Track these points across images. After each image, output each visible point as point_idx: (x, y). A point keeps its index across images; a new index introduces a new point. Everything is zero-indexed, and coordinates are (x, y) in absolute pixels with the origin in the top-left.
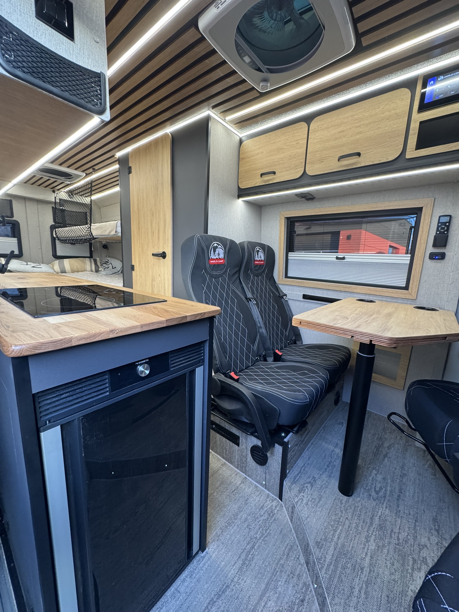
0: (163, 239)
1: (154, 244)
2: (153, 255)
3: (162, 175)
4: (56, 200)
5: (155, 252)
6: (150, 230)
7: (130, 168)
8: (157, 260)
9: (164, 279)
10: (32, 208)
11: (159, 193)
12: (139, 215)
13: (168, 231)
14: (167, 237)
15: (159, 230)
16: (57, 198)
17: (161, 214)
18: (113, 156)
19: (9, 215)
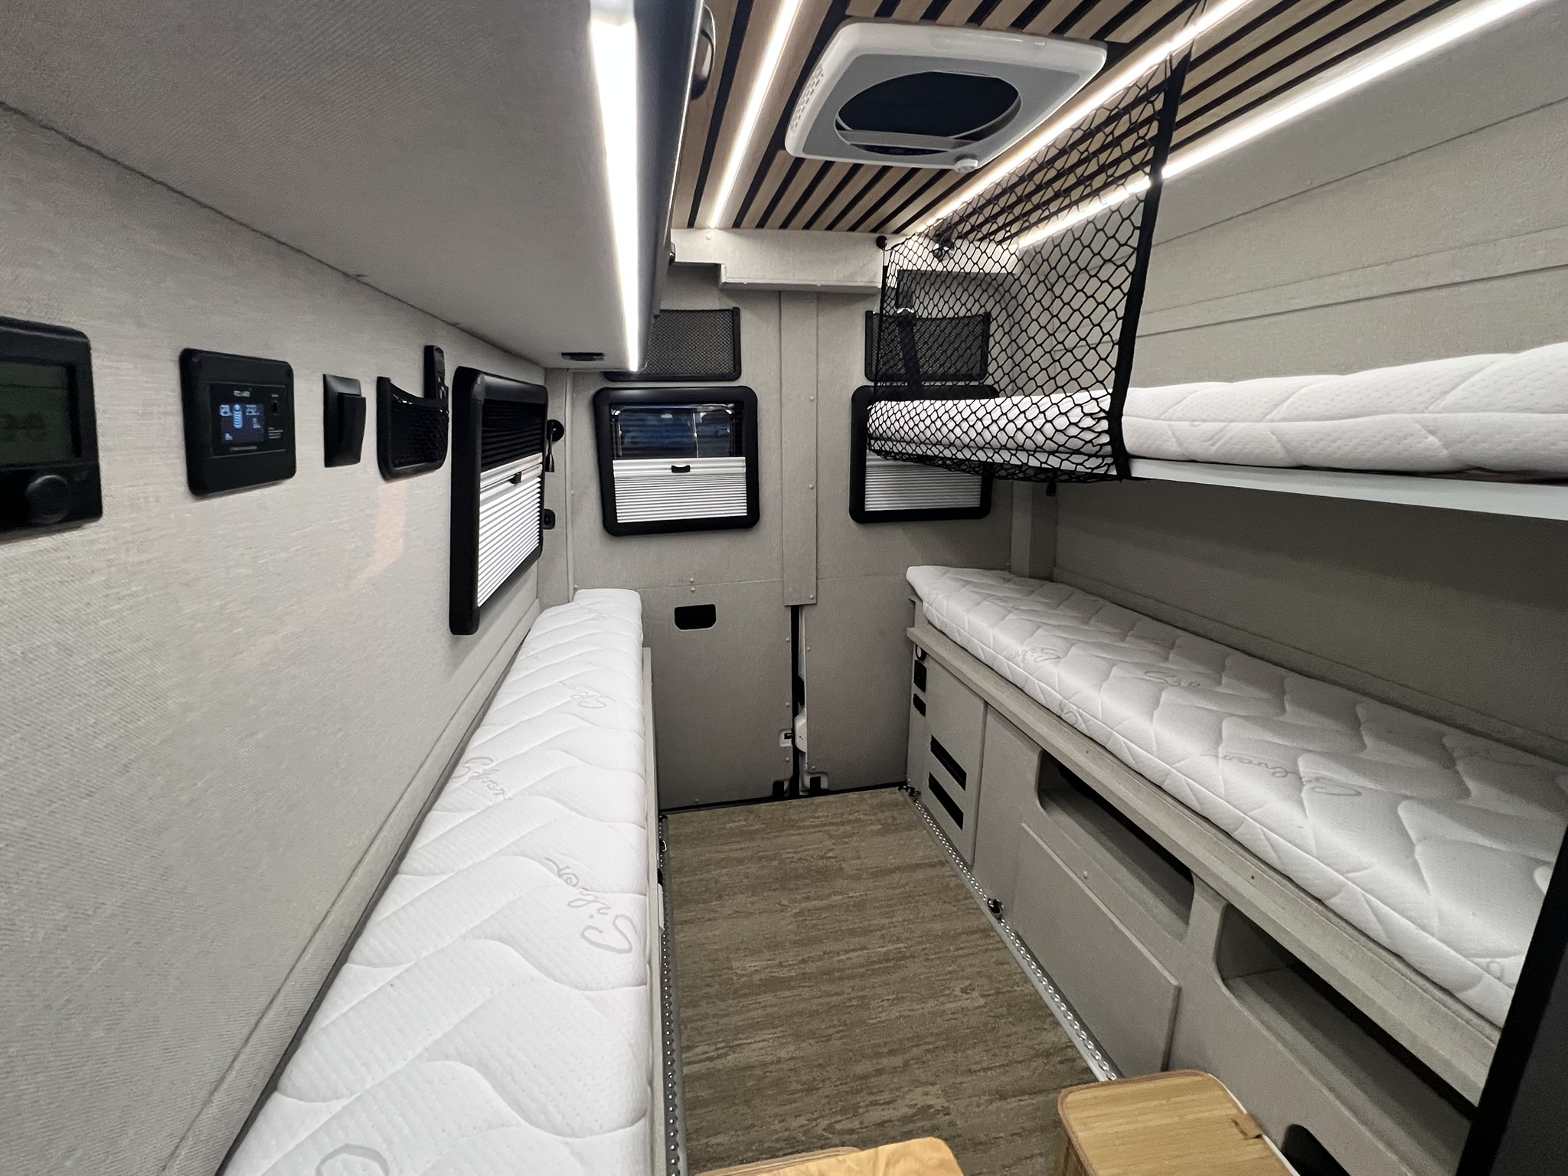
10: (799, 329)
19: (727, 369)
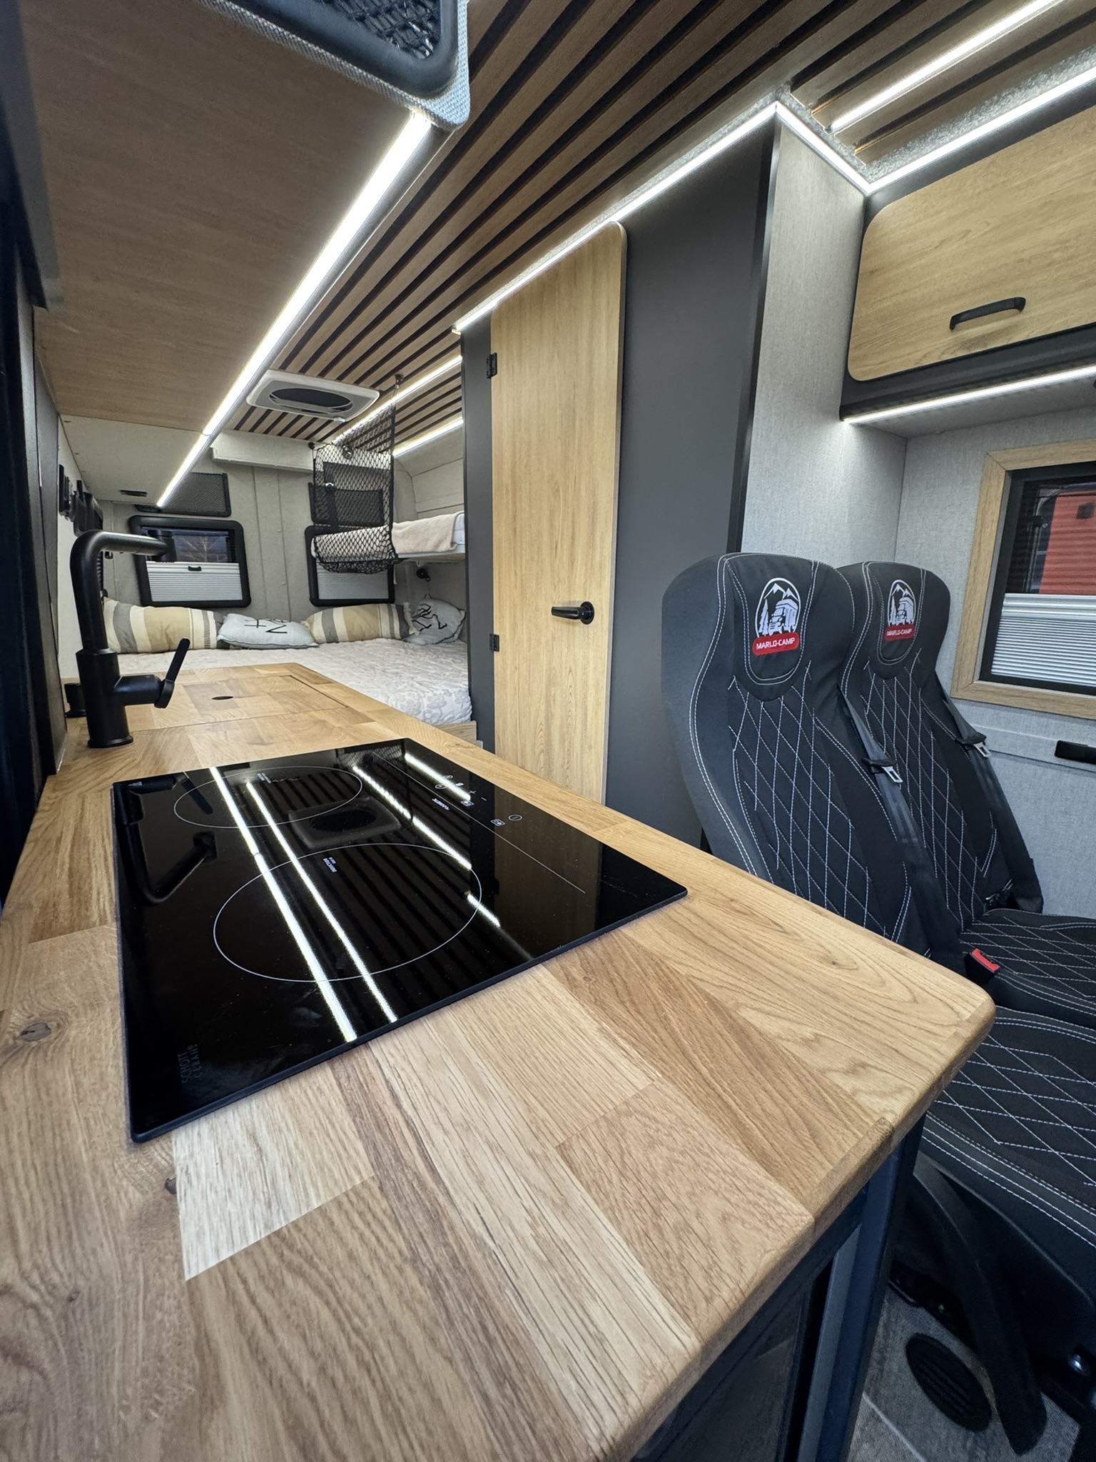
0: (586, 564)
1: (556, 580)
2: (556, 612)
3: (590, 365)
4: (317, 466)
5: (559, 605)
6: (546, 539)
7: (493, 359)
8: (565, 627)
9: (585, 683)
10: (267, 489)
11: (577, 423)
12: (514, 495)
13: (602, 539)
14: (597, 559)
15: (573, 538)
16: (318, 461)
17: (583, 487)
18: (448, 331)
19: (222, 509)
